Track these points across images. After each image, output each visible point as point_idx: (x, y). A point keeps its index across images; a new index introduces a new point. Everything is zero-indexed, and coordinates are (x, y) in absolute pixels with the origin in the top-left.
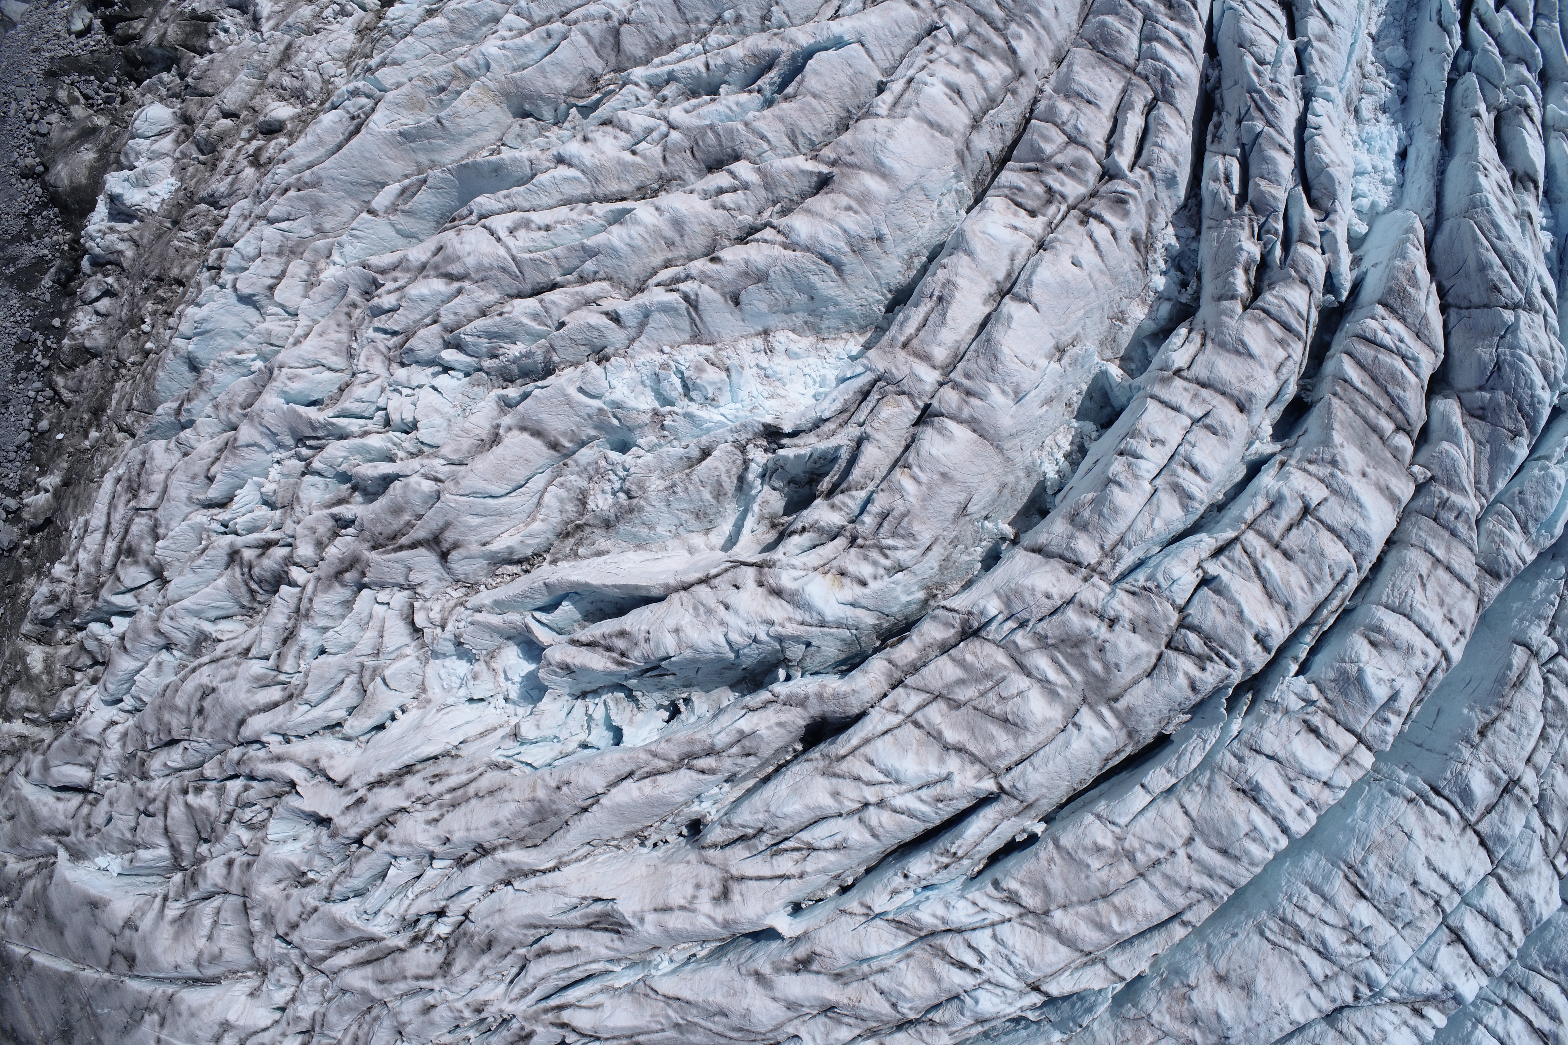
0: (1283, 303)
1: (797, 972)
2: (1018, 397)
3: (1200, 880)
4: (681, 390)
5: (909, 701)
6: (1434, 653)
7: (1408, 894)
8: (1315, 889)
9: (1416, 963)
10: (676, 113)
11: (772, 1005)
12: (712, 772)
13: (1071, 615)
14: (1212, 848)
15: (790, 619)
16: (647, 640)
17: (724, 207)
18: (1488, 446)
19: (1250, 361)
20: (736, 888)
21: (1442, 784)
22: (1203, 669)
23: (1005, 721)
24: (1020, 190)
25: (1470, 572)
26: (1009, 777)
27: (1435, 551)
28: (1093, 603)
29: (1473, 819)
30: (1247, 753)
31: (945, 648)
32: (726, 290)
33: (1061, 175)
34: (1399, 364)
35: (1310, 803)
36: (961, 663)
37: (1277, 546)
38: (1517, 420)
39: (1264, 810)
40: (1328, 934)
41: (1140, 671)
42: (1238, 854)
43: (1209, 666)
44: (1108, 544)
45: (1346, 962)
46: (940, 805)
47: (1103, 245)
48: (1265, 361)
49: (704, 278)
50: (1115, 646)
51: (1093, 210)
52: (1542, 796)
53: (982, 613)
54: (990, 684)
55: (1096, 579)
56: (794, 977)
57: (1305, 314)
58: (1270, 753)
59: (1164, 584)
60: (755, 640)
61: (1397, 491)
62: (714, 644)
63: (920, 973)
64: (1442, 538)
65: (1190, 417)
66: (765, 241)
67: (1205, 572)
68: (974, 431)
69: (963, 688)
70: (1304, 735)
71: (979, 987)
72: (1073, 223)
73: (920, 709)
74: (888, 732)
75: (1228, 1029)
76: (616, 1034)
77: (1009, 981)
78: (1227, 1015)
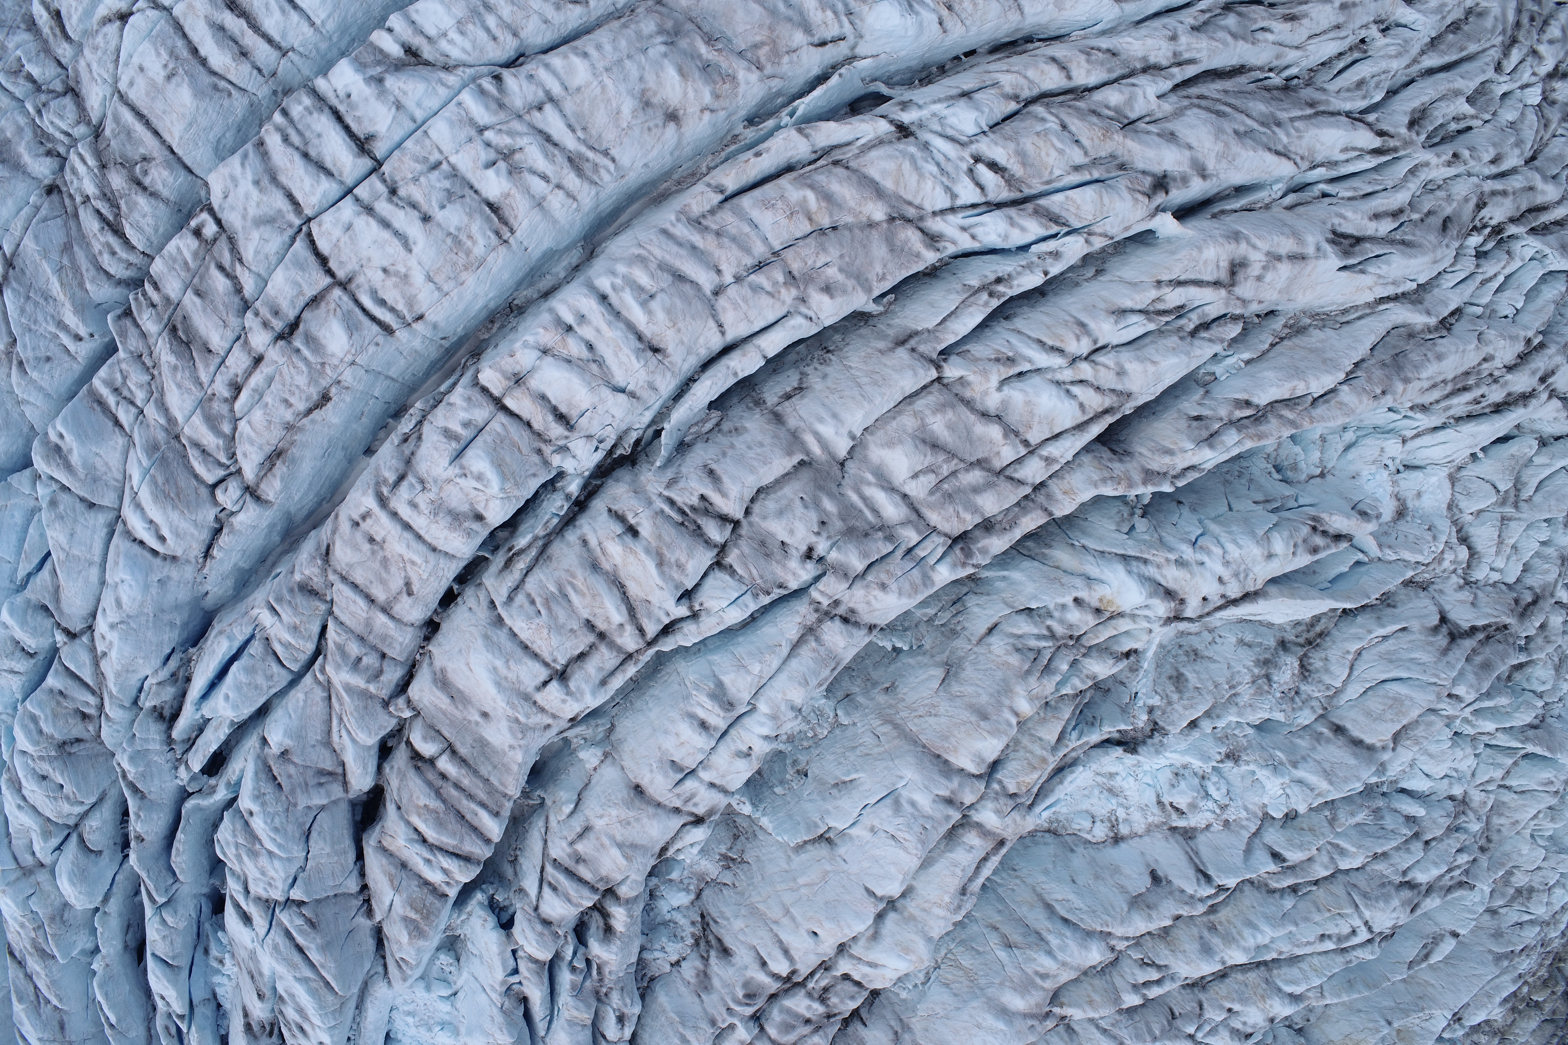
0: (575, 900)
1: (1165, 175)
2: (894, 798)
3: (707, 243)
4: (1209, 784)
5: (1033, 470)
6: (400, 503)
7: (435, 207)
9: (419, 115)
11: (1192, 140)
12: (1238, 403)
13: (859, 566)
14: (692, 283)
15: (1159, 566)
16: (1295, 545)
17: (1158, 967)
18: (313, 741)
19: (621, 839)
20: (1223, 275)
21: (380, 338)
22: (703, 498)
23: (935, 446)
24: (852, 998)
25: (340, 595)
26: (929, 379)
27: (389, 621)
28: (833, 579)
29: (337, 292)
30: (644, 394)
31: (987, 526)
32: (1167, 889)
33: (808, 1015)
34: (431, 835)
35: (568, 329)
36: (975, 510)
37: (602, 636)
38: (283, 775)
39: (630, 326)
40: (541, 163)
41: (772, 495)
42: (661, 272)
43: (695, 501)
44: (811, 643)
45: (515, 125)
46: (1010, 354)
47: (779, 953)
48: (605, 840)
49: (1190, 900)
50: (808, 529)
51: (780, 984)
53: (954, 566)
54: (945, 486)
55: (825, 602)
56: (1169, 170)
57: (546, 888)
58: (620, 394)
59: (748, 597)
60: (1192, 543)
61: (440, 694)
62: (1235, 542)
63: (1038, 163)
64: (376, 635)
65: (698, 778)
66: (1127, 939)
67: (691, 607)
68: (945, 761)
69: (974, 482)
70: (573, 414)
71: (972, 139)
72: (804, 971)
73: (1019, 461)
74: (1057, 436)
75: (665, 55)
76: (1332, 119)
77: (939, 143)
78: (671, 73)
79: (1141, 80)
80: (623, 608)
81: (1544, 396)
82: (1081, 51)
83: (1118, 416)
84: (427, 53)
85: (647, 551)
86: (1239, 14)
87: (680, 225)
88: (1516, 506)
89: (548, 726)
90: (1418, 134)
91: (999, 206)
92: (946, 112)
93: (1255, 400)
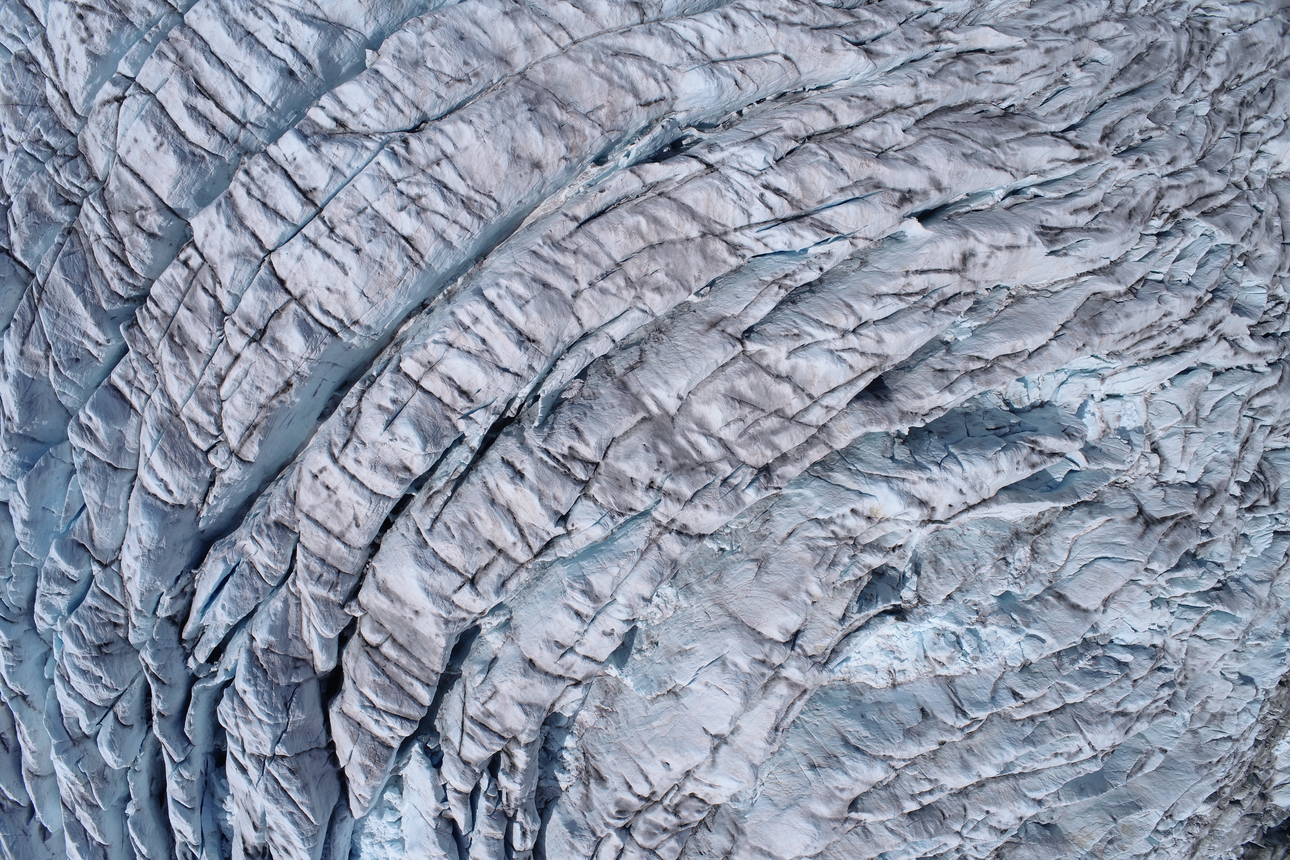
0: (488, 746)
1: (910, 191)
2: (721, 661)
3: (567, 260)
4: (963, 641)
5: (816, 416)
6: (348, 460)
7: (364, 242)
8: (449, 244)
9: (348, 173)
10: (954, 842)
11: (930, 163)
12: (972, 358)
13: (689, 493)
14: (556, 289)
15: (914, 483)
16: (1018, 463)
17: (930, 781)
18: (290, 636)
19: (521, 700)
20: (957, 264)
21: (328, 340)
22: (570, 448)
23: (742, 401)
24: (699, 811)
25: (305, 528)
26: (736, 353)
27: (342, 546)
28: (669, 502)
29: (293, 306)
30: (525, 373)
31: (784, 459)
32: (933, 721)
33: (665, 825)
34: (379, 702)
35: (466, 329)
36: (774, 447)
37: (500, 551)
38: (267, 662)
39: (512, 324)
40: (440, 206)
41: (622, 443)
42: (534, 284)
43: (566, 451)
44: (655, 551)
45: (420, 177)
46: (796, 331)
47: (641, 779)
48: (509, 701)
49: (951, 730)
50: (650, 467)
51: (643, 803)
52: (222, 324)
53: (759, 490)
54: (751, 431)
55: (665, 522)
56: (913, 187)
57: (465, 737)
58: (506, 374)
59: (607, 519)
60: (939, 465)
61: (382, 598)
62: (971, 462)
63: (813, 187)
64: (333, 557)
65: (576, 653)
66: (904, 760)
67: (565, 527)
68: (759, 633)
69: (773, 428)
70: (473, 390)
71: (762, 172)
72: (661, 792)
73: (806, 409)
74: (833, 390)
75: (531, 119)
76: (1040, 138)
77: (736, 177)
78: (534, 133)
79: (891, 118)
80: (516, 531)
81: (1214, 340)
82: (844, 99)
83: (880, 373)
84: (352, 125)
85: (532, 489)
86: (966, 61)
87: (546, 247)
88: (1197, 424)
89: (464, 619)
90: (1108, 145)
91: (784, 221)
92: (741, 153)
93: (985, 356)
